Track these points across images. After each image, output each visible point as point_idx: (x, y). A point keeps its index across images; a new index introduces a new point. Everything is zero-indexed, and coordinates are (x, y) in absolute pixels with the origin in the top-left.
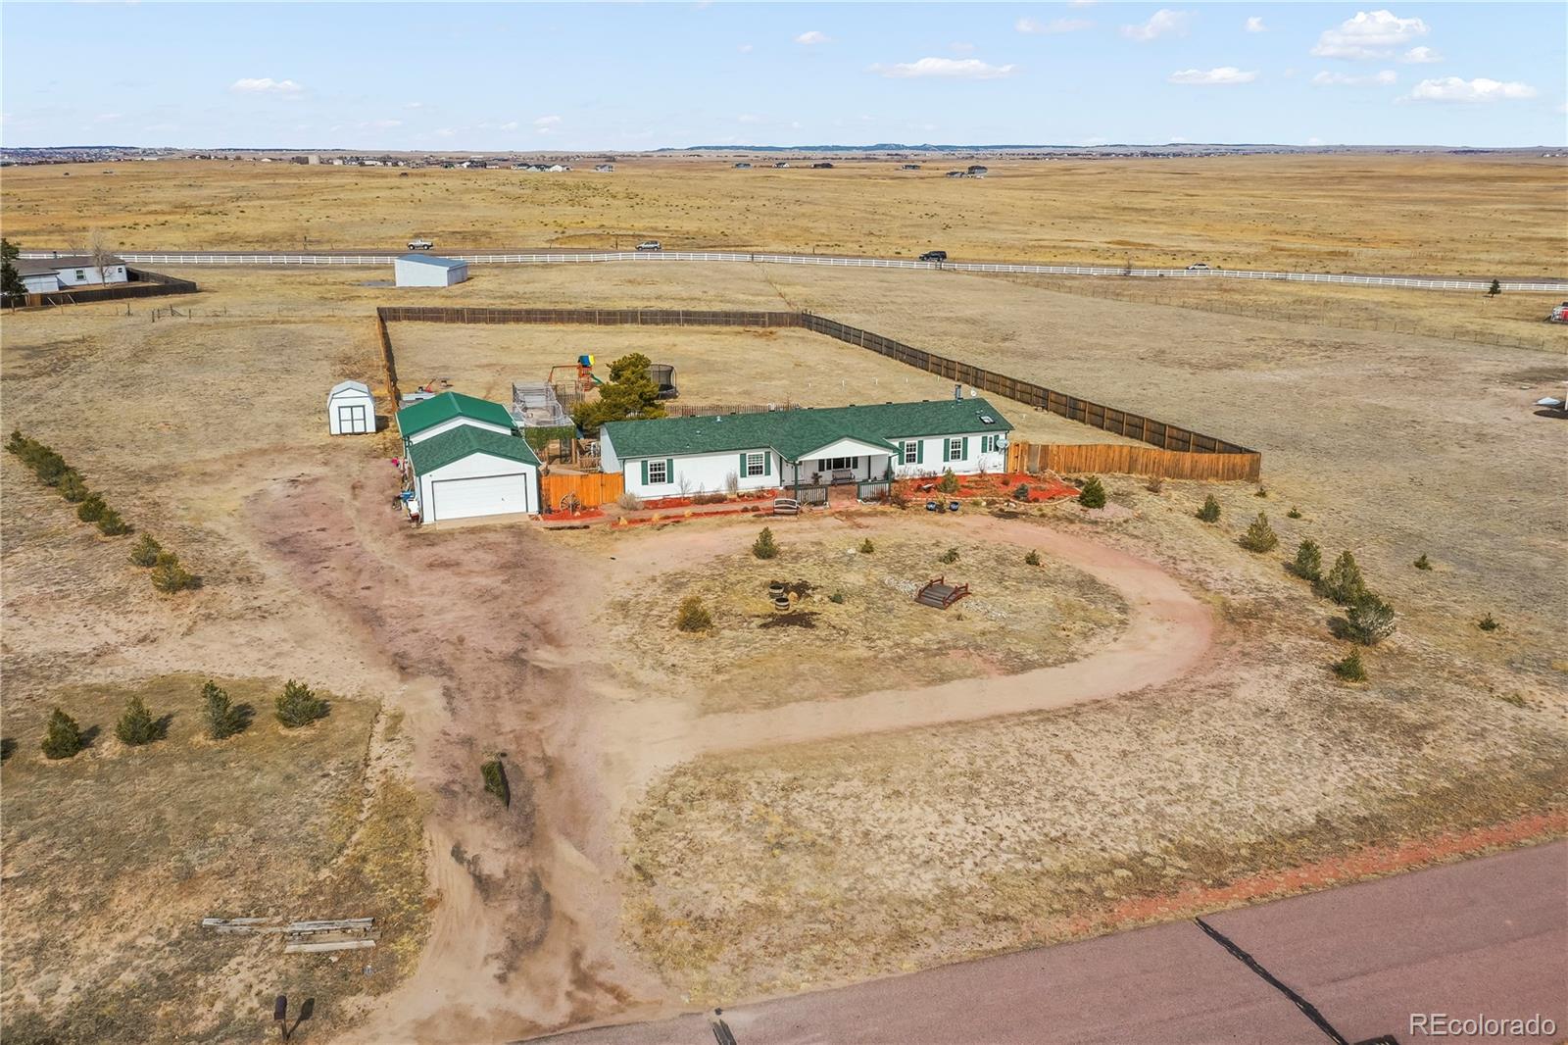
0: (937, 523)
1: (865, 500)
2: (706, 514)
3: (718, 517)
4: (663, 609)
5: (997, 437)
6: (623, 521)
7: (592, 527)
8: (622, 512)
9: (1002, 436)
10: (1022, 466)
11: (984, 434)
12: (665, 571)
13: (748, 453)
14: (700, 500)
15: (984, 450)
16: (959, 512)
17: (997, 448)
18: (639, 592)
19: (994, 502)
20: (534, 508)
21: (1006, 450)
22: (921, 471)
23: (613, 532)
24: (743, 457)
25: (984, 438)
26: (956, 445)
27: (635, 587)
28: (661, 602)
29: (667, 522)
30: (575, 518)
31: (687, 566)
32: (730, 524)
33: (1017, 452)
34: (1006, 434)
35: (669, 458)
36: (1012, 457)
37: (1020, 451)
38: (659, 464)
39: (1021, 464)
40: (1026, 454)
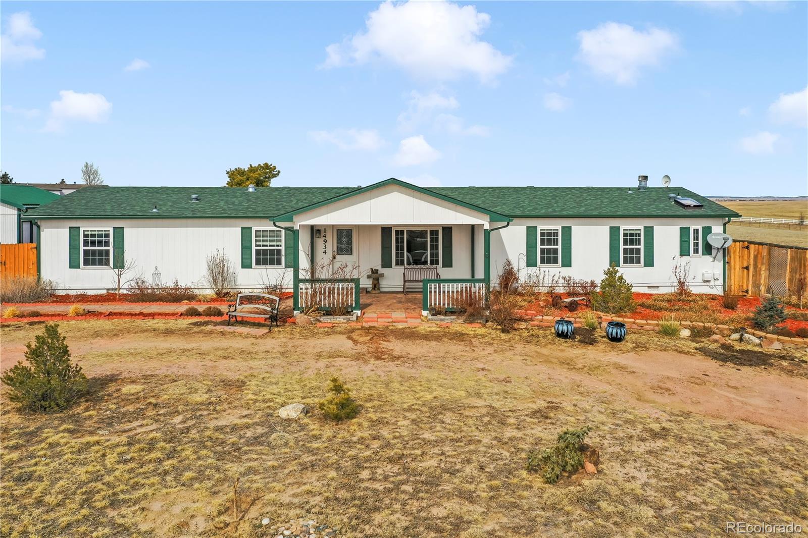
0: (568, 364)
1: (436, 312)
5: (707, 230)
9: (717, 229)
10: (757, 285)
11: (685, 223)
13: (257, 226)
15: (684, 252)
16: (628, 344)
17: (708, 249)
19: (708, 332)
21: (725, 251)
22: (567, 280)
24: (246, 233)
25: (684, 232)
26: (631, 238)
33: (746, 257)
34: (725, 225)
35: (119, 224)
36: (737, 267)
37: (752, 256)
38: (100, 236)
39: (756, 280)
40: (762, 264)
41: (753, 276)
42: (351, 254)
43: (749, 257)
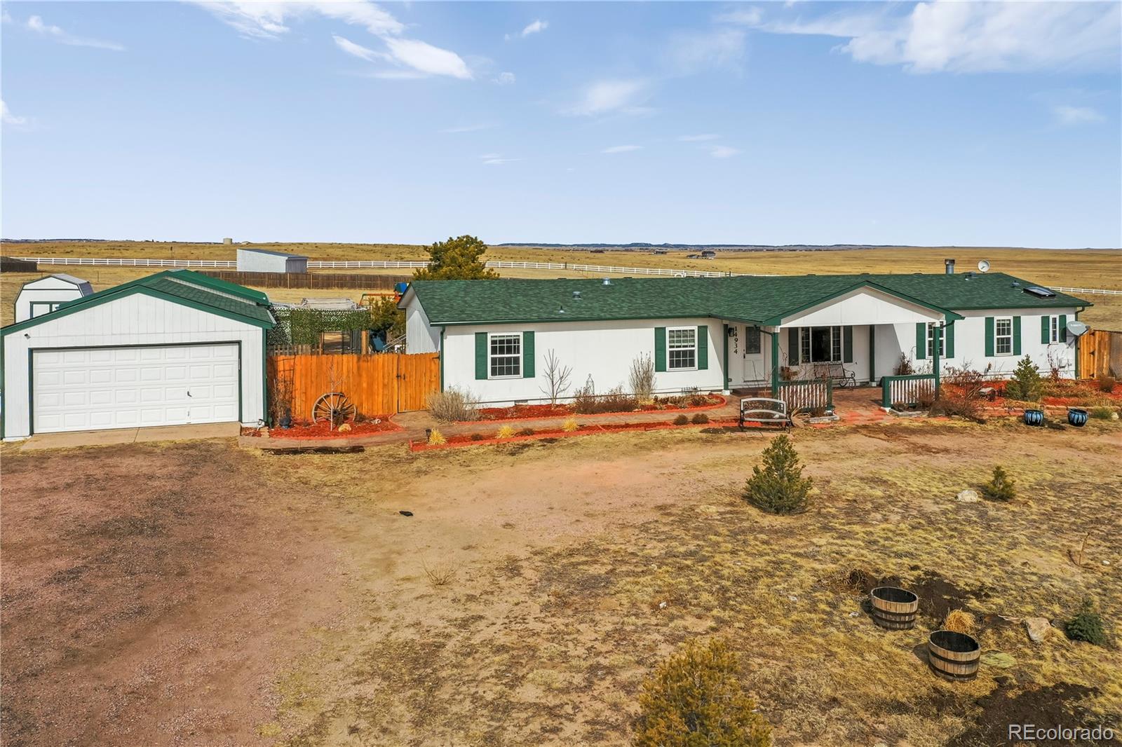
1: (899, 408)
2: (607, 427)
3: (632, 432)
4: (559, 678)
5: (1063, 319)
6: (437, 437)
7: (368, 450)
8: (434, 424)
9: (1071, 317)
10: (1100, 369)
11: (1045, 313)
12: (540, 544)
13: (671, 327)
14: (586, 405)
15: (1045, 339)
16: (1089, 428)
17: (1064, 338)
18: (475, 608)
20: (255, 413)
21: (1077, 340)
22: (951, 370)
23: (414, 459)
24: (660, 333)
25: (1045, 320)
26: (1003, 328)
27: (460, 591)
28: (546, 648)
29: (530, 440)
30: (336, 434)
31: (595, 530)
32: (663, 445)
33: (1092, 343)
34: (1076, 313)
35: (529, 328)
36: (1086, 352)
37: (1097, 342)
38: (509, 341)
39: (1100, 365)
40: (1105, 349)
41: (1098, 360)
42: (760, 352)
43: (1094, 342)
